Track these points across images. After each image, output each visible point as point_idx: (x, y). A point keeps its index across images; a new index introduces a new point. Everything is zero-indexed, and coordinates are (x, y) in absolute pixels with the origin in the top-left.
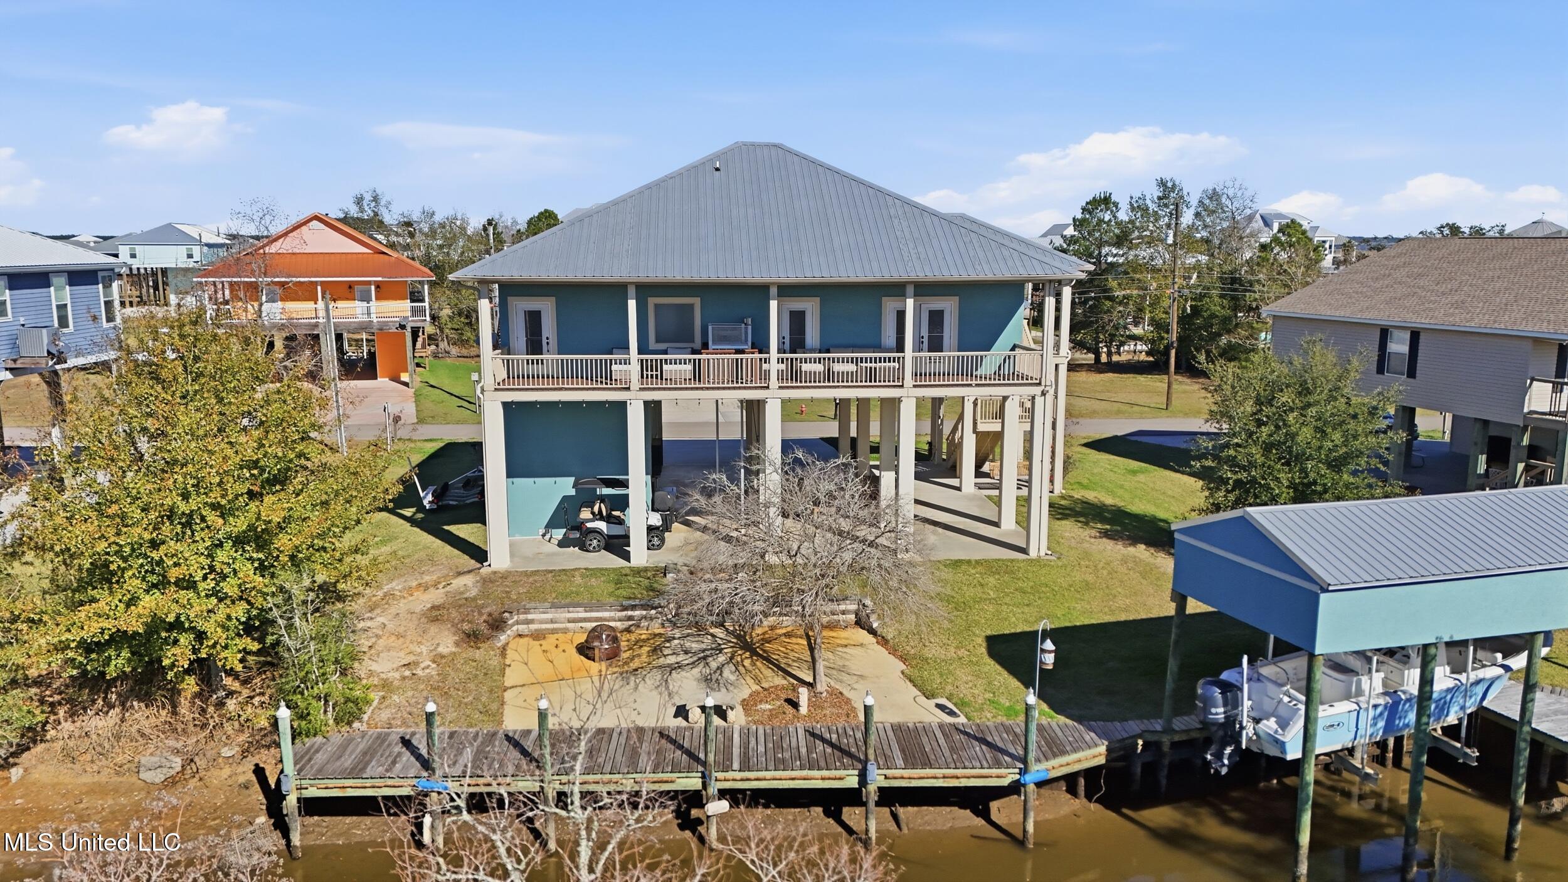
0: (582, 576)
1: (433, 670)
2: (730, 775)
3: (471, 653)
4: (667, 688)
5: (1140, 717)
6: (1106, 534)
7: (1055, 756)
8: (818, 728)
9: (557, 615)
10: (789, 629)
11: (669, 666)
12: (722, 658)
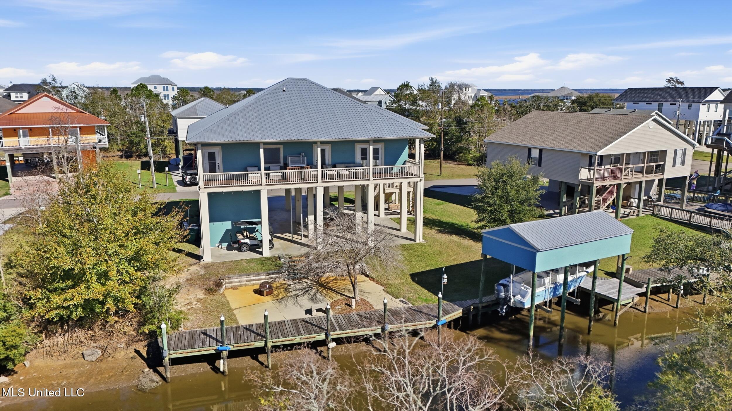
0: (246, 263)
1: (199, 305)
2: (336, 333)
3: (211, 297)
4: (298, 304)
5: (471, 299)
6: (440, 232)
7: (447, 315)
8: (362, 313)
9: (242, 279)
10: (334, 277)
11: (295, 295)
12: (314, 291)
